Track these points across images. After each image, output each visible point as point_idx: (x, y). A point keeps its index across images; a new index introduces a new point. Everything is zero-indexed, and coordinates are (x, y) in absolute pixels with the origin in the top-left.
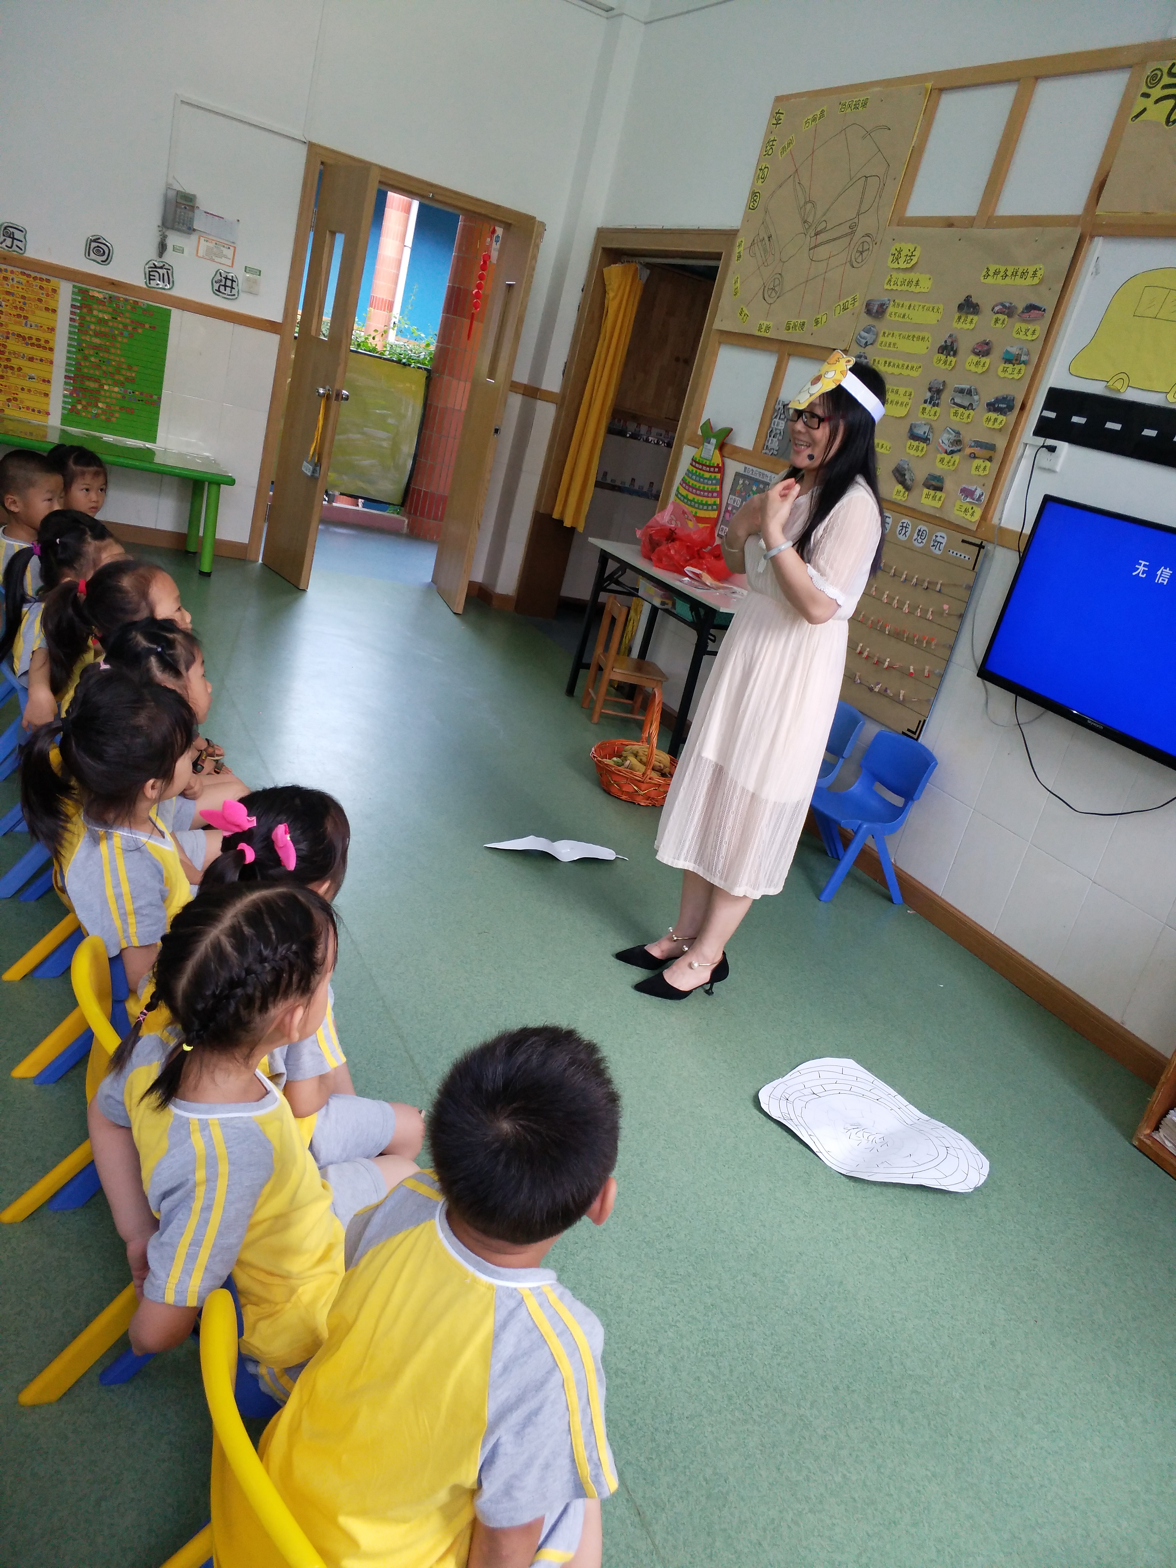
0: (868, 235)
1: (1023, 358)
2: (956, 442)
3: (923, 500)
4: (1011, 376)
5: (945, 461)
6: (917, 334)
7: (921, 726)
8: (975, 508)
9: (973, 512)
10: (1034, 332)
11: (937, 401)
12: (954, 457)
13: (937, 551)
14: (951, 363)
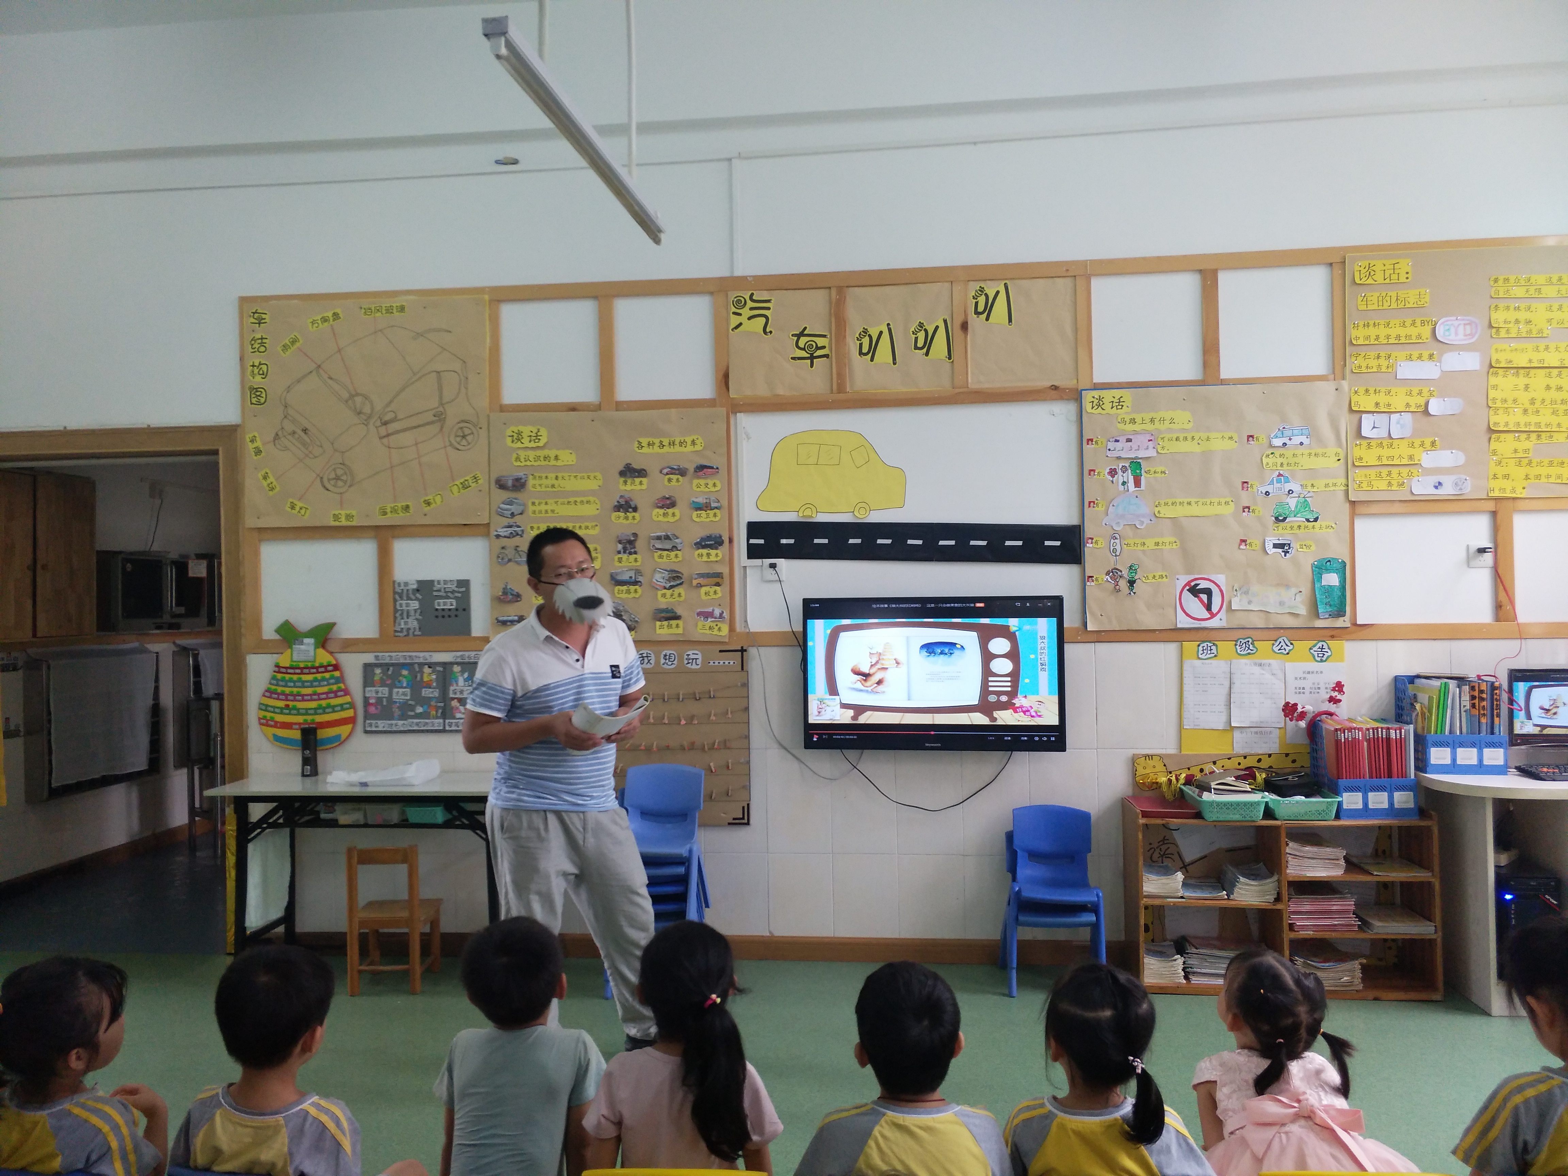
0: (463, 421)
1: (713, 505)
2: (674, 578)
3: (658, 631)
4: (708, 520)
5: (668, 596)
6: (579, 499)
7: (746, 810)
8: (720, 625)
9: (719, 628)
10: (714, 485)
11: (633, 550)
12: (677, 590)
13: (694, 667)
14: (634, 518)
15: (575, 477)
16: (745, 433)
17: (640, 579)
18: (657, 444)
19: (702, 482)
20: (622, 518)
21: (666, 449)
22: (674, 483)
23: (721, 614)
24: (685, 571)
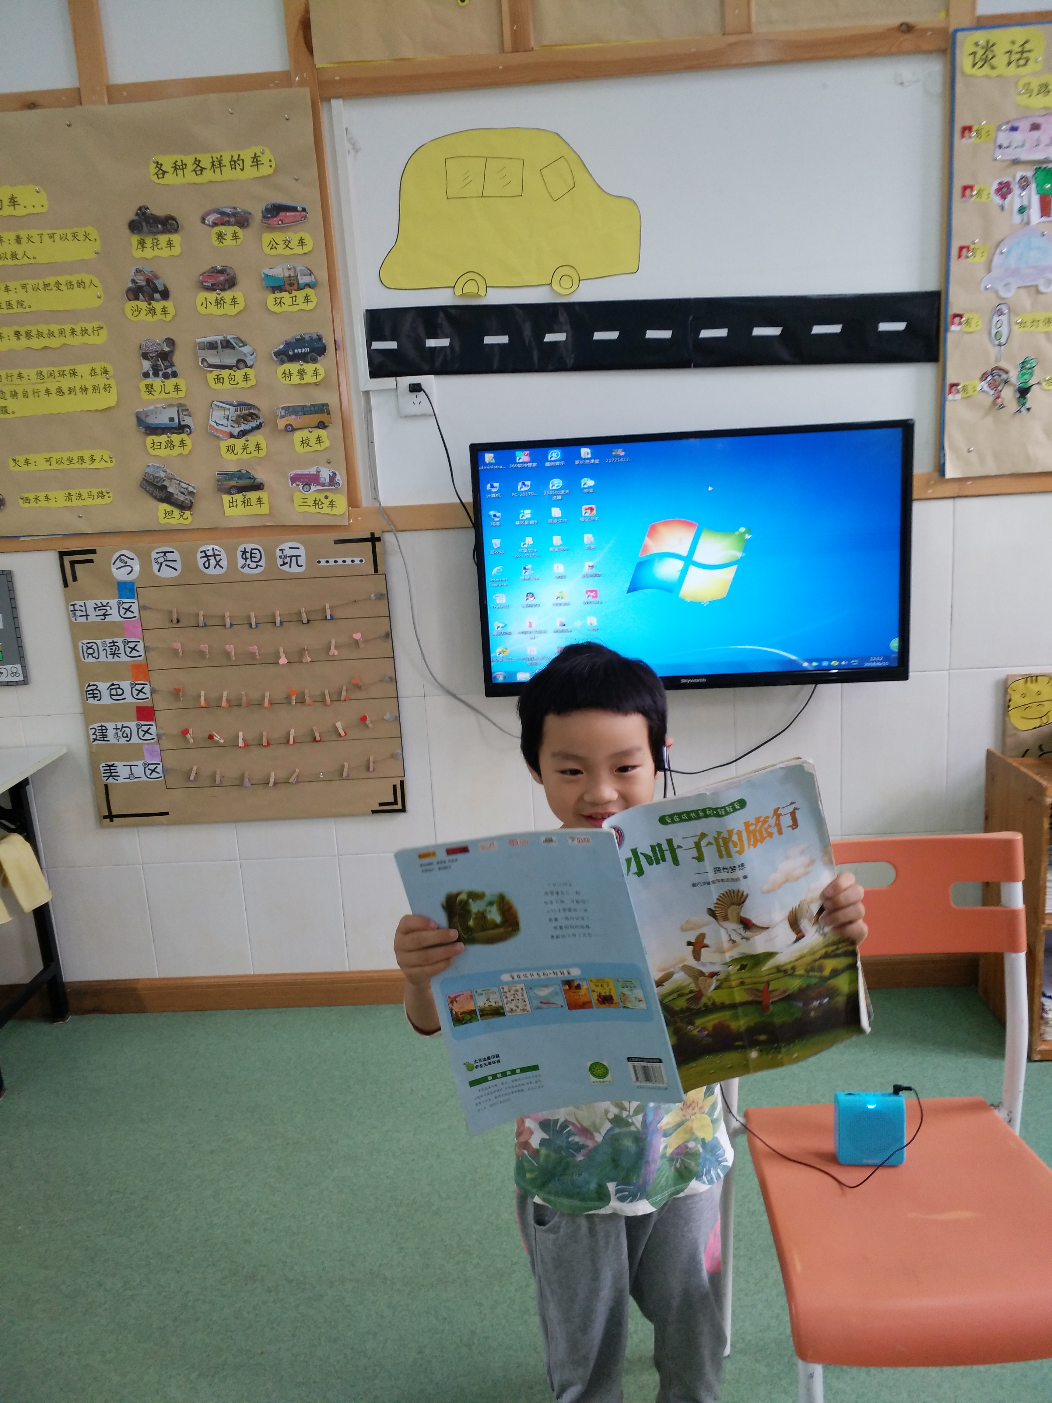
1: (303, 280)
2: (245, 418)
3: (229, 512)
4: (295, 308)
5: (239, 448)
6: (63, 279)
7: (400, 792)
8: (331, 496)
9: (331, 502)
10: (301, 242)
11: (169, 371)
12: (253, 439)
13: (295, 569)
14: (164, 310)
15: (51, 236)
16: (349, 140)
17: (188, 421)
18: (190, 167)
19: (279, 237)
20: (143, 312)
21: (208, 175)
22: (229, 241)
23: (332, 477)
24: (264, 404)
